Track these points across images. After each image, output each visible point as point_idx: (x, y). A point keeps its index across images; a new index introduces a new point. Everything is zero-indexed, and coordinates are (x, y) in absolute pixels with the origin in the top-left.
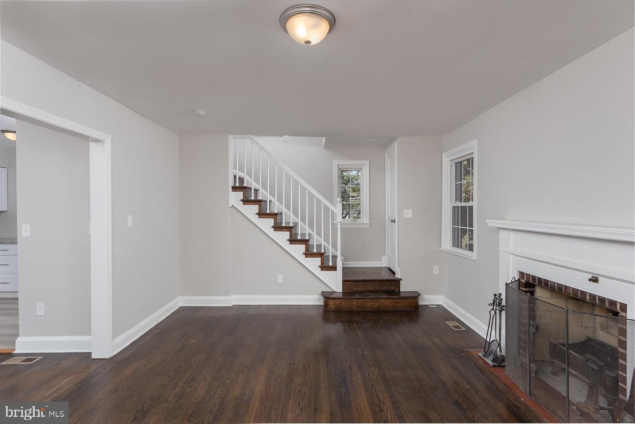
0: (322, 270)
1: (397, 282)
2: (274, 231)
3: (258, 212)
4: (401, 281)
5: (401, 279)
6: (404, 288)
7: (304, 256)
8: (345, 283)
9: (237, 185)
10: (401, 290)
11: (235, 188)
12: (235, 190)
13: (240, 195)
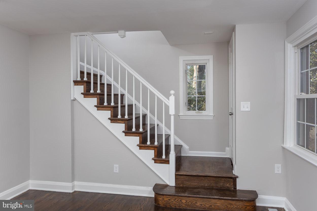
0: (155, 163)
1: (234, 179)
2: (111, 122)
3: (96, 105)
4: (237, 179)
5: (237, 177)
6: (241, 186)
7: (138, 147)
8: (178, 177)
9: (79, 79)
10: (238, 188)
11: (76, 83)
12: (77, 84)
13: (81, 88)
